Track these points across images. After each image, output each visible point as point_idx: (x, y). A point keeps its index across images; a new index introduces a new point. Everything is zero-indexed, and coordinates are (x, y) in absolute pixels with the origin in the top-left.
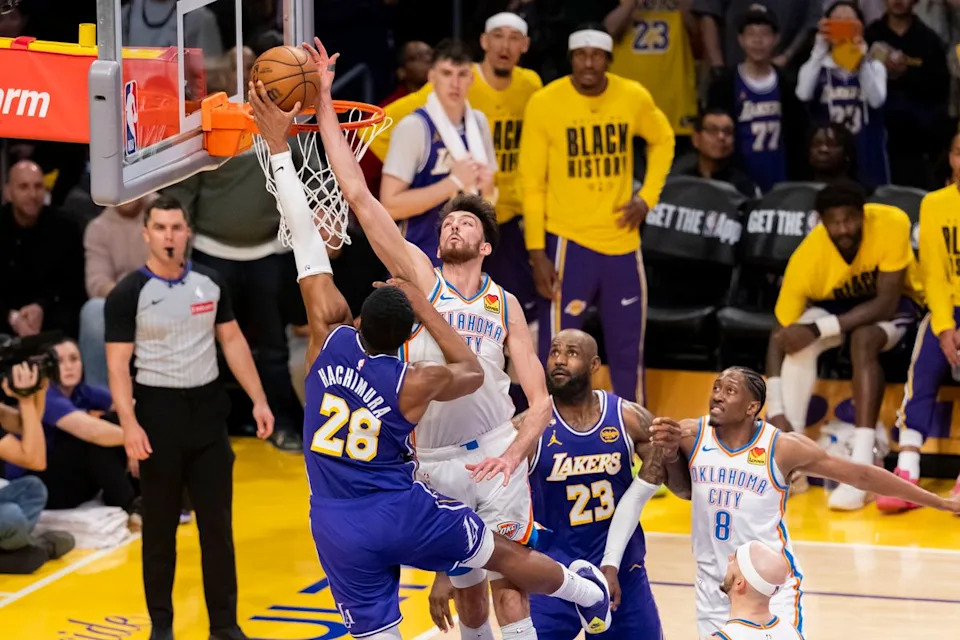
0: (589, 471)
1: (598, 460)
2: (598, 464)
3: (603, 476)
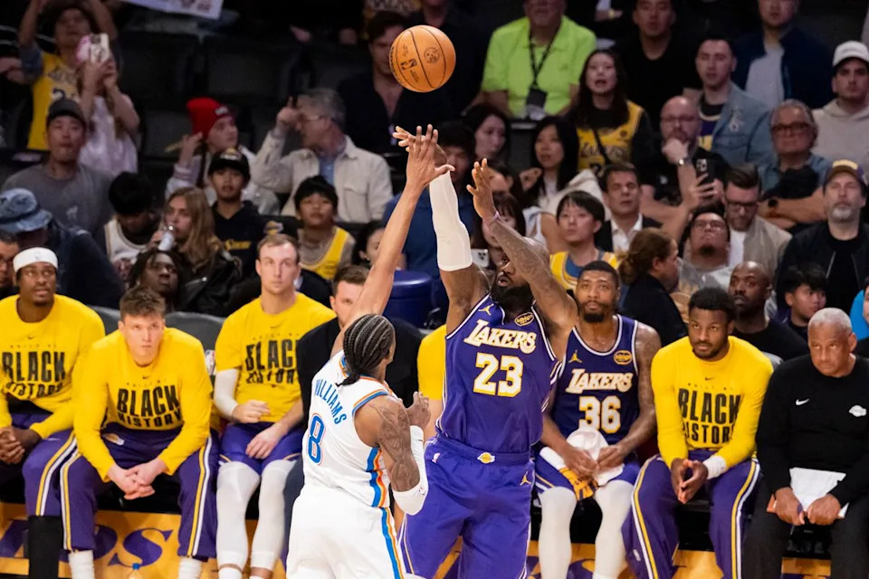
0: (503, 344)
1: (514, 336)
2: (513, 339)
3: (516, 352)
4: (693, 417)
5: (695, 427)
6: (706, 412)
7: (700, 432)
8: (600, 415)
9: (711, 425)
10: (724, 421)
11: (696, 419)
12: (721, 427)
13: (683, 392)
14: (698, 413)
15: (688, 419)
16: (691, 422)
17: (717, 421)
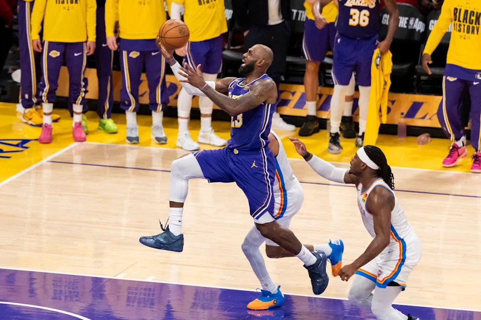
4: (459, 21)
5: (460, 25)
6: (465, 19)
7: (462, 27)
8: (359, 18)
9: (466, 25)
10: (472, 23)
11: (460, 21)
12: (471, 26)
13: (456, 9)
14: (462, 19)
15: (457, 22)
16: (458, 23)
17: (470, 23)
